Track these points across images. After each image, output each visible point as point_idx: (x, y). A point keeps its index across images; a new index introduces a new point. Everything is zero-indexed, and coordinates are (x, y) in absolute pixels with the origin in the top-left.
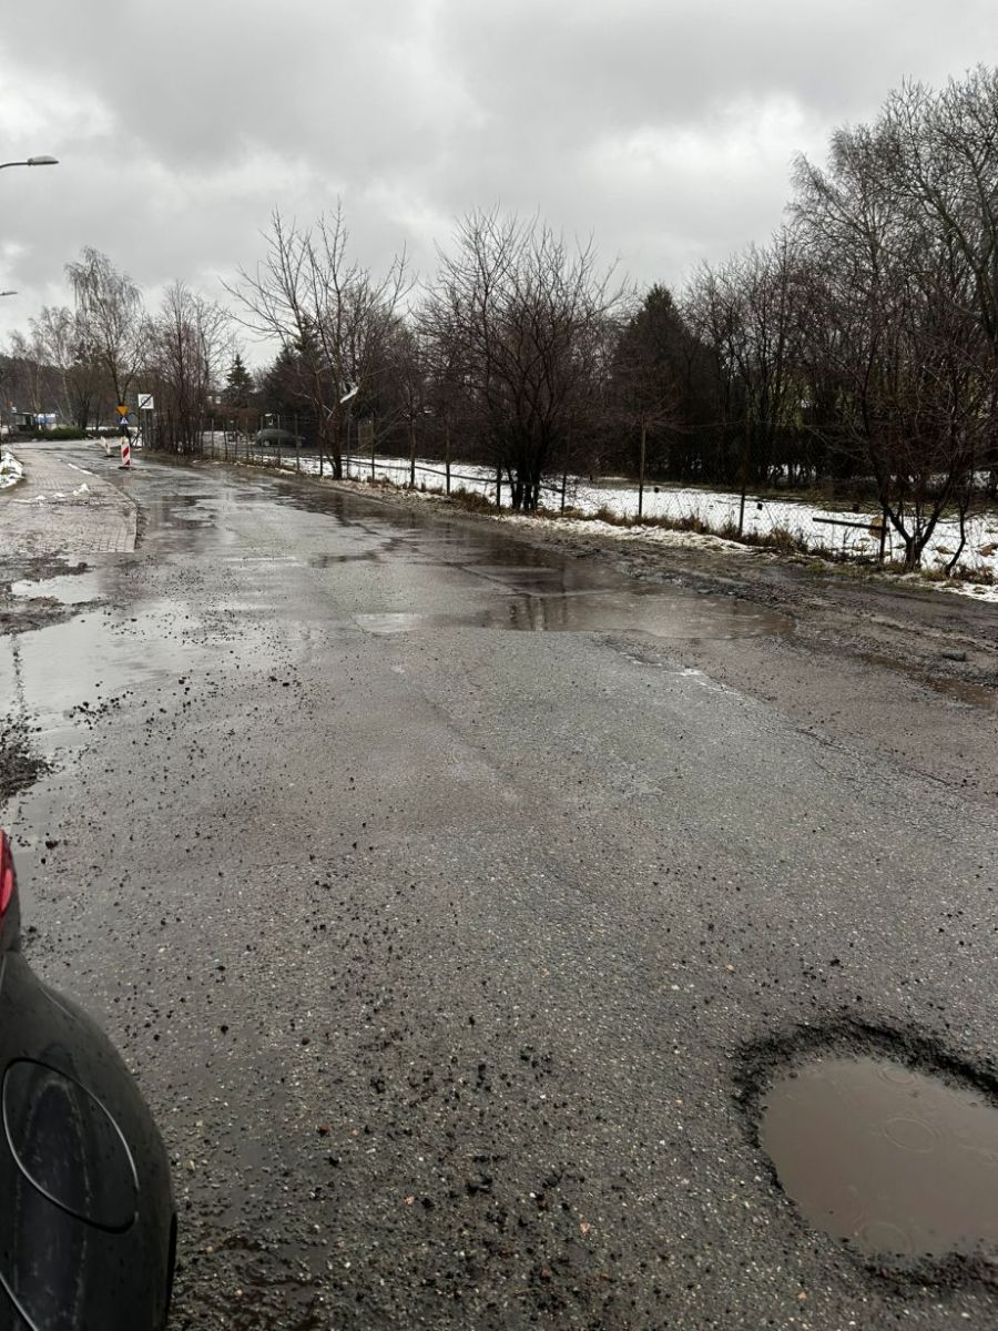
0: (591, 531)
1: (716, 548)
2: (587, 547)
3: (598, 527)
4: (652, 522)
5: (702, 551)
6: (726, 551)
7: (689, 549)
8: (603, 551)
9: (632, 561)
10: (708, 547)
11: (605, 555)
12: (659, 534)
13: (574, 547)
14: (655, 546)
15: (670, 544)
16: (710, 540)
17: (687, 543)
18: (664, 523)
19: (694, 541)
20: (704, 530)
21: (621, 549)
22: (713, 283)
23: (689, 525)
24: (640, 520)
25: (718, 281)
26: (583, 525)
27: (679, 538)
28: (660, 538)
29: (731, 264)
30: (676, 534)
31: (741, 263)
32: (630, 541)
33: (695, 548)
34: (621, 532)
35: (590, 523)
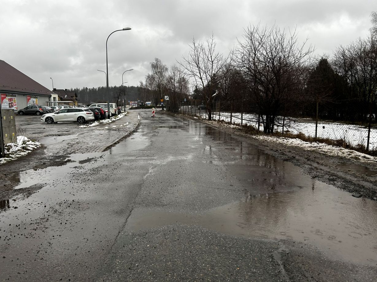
0: (293, 145)
1: (356, 158)
2: (289, 154)
3: (297, 142)
4: (321, 141)
5: (349, 160)
6: (362, 160)
7: (341, 158)
8: (297, 157)
9: (311, 165)
10: (352, 158)
11: (298, 160)
12: (326, 148)
13: (283, 154)
14: (323, 154)
15: (331, 154)
16: (352, 152)
17: (340, 154)
18: (328, 142)
19: (343, 153)
20: (348, 146)
21: (306, 156)
22: (344, 52)
23: (341, 143)
24: (316, 139)
25: (346, 51)
26: (291, 140)
27: (336, 151)
28: (326, 150)
29: (351, 46)
30: (334, 148)
31: (355, 45)
32: (310, 151)
33: (345, 157)
34: (307, 145)
35: (294, 140)
